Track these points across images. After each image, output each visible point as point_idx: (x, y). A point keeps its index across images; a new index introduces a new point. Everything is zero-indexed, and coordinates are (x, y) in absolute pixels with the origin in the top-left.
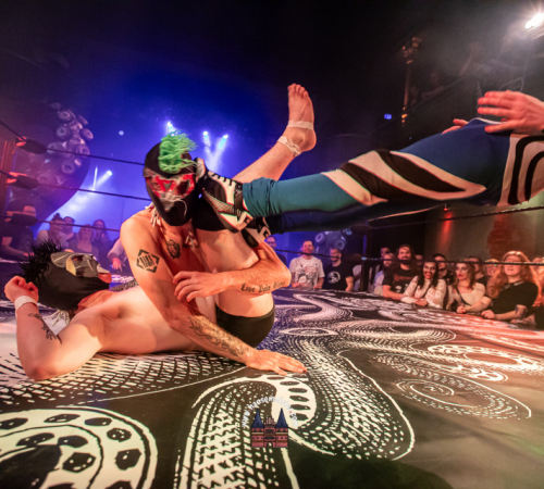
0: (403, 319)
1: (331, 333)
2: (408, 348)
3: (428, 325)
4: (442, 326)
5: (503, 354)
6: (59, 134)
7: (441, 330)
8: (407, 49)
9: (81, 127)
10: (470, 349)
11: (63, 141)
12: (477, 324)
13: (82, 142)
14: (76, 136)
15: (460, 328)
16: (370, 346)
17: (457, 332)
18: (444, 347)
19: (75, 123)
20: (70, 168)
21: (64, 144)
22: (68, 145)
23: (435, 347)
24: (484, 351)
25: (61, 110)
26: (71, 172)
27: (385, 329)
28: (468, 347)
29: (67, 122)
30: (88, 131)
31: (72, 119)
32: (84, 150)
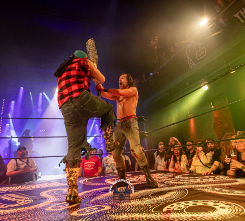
0: (163, 185)
1: (107, 208)
2: (149, 212)
3: (175, 187)
4: (184, 187)
5: (211, 204)
7: (181, 189)
8: (153, 42)
10: (191, 204)
12: (205, 181)
15: (193, 186)
16: (125, 216)
17: (190, 189)
18: (175, 205)
23: (168, 207)
24: (200, 203)
27: (147, 196)
28: (191, 202)
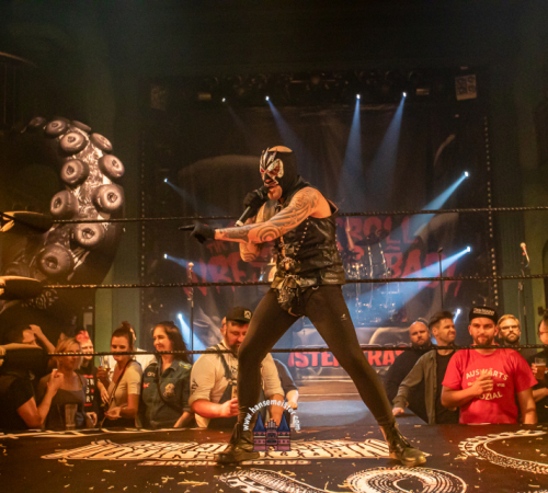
6: (67, 176)
9: (100, 154)
11: (74, 187)
13: (106, 181)
14: (95, 172)
19: (91, 150)
20: (93, 234)
21: (77, 192)
22: (83, 193)
25: (64, 132)
26: (92, 239)
29: (76, 152)
30: (112, 158)
31: (85, 143)
32: (110, 196)
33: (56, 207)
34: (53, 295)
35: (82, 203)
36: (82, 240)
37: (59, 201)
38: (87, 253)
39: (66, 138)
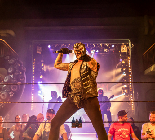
6: (9, 71)
9: (19, 65)
11: (11, 74)
13: (20, 73)
14: (17, 71)
19: (17, 64)
20: (16, 88)
21: (12, 76)
25: (10, 59)
26: (16, 90)
31: (15, 62)
32: (21, 77)
33: (6, 80)
34: (3, 105)
35: (13, 79)
36: (13, 90)
37: (7, 78)
38: (14, 93)
39: (10, 61)
